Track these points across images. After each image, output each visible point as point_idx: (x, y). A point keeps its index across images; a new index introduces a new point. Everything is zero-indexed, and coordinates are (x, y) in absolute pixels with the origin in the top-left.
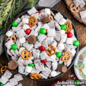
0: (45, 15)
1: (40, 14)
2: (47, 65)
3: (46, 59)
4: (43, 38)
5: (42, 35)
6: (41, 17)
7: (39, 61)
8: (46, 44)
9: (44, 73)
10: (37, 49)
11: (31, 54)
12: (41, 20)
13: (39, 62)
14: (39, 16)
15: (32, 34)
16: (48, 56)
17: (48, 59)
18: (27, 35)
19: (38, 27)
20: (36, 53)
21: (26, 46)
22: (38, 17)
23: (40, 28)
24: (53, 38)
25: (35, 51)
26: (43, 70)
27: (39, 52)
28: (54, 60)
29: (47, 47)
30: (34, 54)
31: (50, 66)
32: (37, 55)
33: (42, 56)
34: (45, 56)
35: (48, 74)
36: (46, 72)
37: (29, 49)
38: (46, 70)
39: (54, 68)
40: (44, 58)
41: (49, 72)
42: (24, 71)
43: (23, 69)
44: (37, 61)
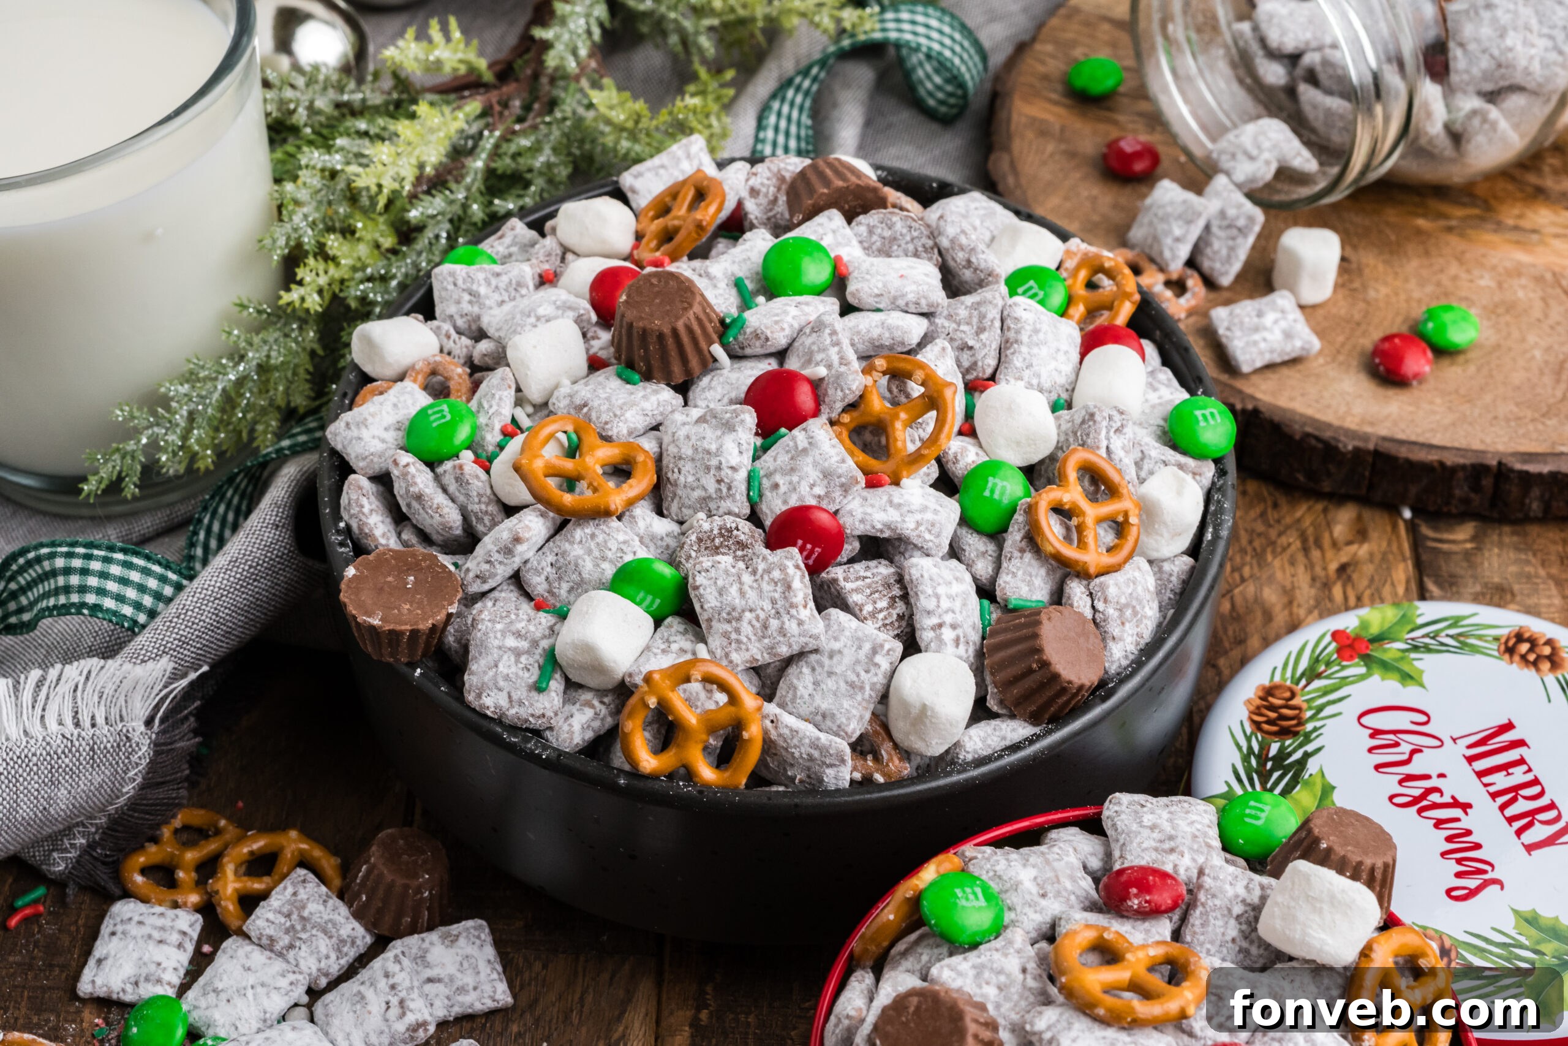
4: (791, 309)
5: (781, 301)
6: (775, 201)
8: (837, 344)
9: (804, 685)
14: (754, 182)
20: (710, 437)
22: (744, 194)
27: (742, 416)
28: (933, 525)
29: (843, 369)
30: (687, 467)
31: (881, 611)
32: (714, 462)
33: (778, 478)
34: (826, 464)
35: (862, 688)
36: (835, 659)
37: (618, 413)
38: (836, 639)
39: (940, 626)
40: (804, 489)
41: (878, 659)
42: (540, 667)
43: (535, 643)
44: (716, 532)
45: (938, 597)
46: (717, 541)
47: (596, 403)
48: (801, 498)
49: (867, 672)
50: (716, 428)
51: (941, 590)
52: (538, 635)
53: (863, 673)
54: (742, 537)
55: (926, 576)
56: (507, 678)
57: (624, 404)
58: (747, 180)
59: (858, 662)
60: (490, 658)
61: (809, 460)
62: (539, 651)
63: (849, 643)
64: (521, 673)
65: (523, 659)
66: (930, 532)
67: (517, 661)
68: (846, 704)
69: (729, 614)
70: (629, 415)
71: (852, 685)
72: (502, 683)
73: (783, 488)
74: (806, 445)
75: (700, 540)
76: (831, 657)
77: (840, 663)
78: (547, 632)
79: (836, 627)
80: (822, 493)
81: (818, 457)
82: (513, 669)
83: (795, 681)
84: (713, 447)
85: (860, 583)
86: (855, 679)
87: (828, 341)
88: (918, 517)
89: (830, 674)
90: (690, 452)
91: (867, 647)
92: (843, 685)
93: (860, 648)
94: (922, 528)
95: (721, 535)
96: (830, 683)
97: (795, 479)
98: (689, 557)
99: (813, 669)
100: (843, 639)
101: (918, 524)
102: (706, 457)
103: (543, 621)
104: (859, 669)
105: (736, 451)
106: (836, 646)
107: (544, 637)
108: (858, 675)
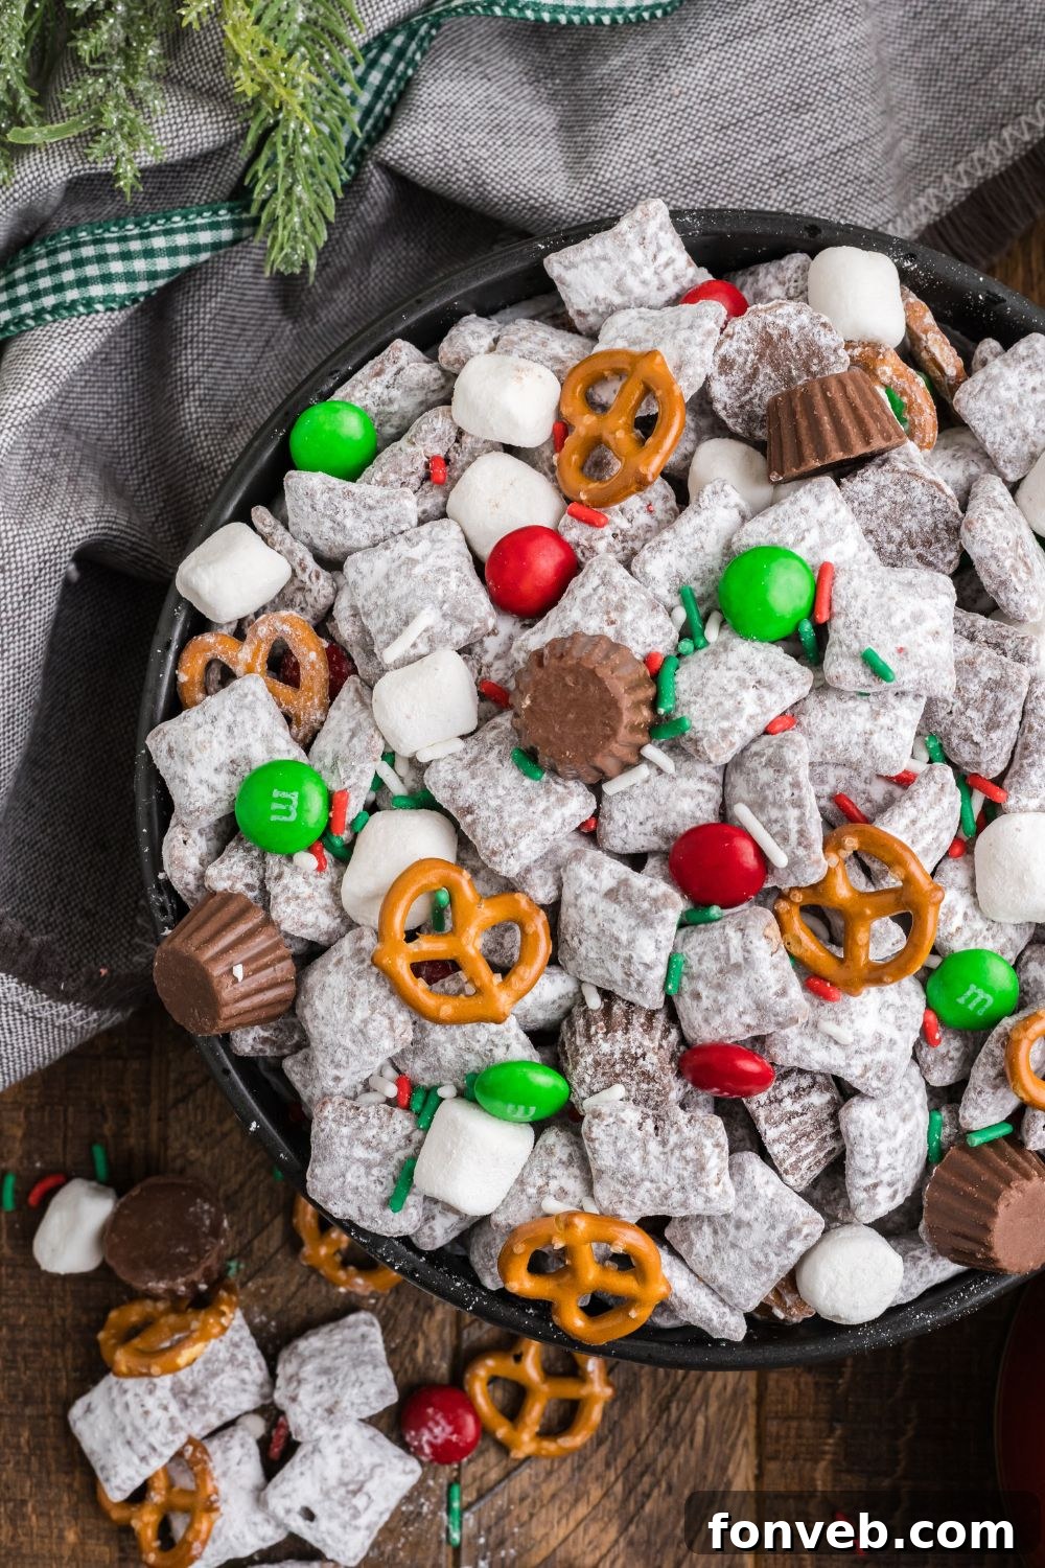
0: (825, 340)
1: (739, 325)
2: (770, 1134)
3: (760, 1040)
4: (749, 697)
5: (743, 649)
7: (653, 1047)
8: (798, 804)
9: (702, 1243)
10: (636, 861)
11: (539, 924)
12: (751, 418)
13: (651, 1063)
14: (729, 348)
15: (593, 625)
16: (796, 991)
17: (791, 1032)
18: (507, 626)
19: (688, 523)
20: (622, 924)
21: (469, 793)
22: (712, 369)
23: (713, 545)
24: (908, 716)
25: (611, 895)
26: (697, 1205)
27: (664, 912)
28: (884, 1069)
29: (801, 852)
30: (590, 943)
31: (807, 1156)
32: (623, 954)
33: (701, 986)
34: (762, 997)
35: (768, 1270)
36: (744, 1231)
37: (510, 841)
38: (747, 1207)
39: (875, 1186)
40: (731, 1013)
41: (792, 1244)
42: (395, 1180)
43: (388, 1155)
44: (617, 1056)
45: (877, 1156)
46: (618, 1068)
47: (484, 814)
48: (727, 1025)
49: (777, 1255)
50: (629, 915)
51: (882, 1148)
52: (392, 1146)
53: (772, 1257)
54: (649, 1068)
55: (866, 1134)
56: (356, 1190)
57: (520, 825)
58: (719, 345)
59: (768, 1243)
60: (335, 1167)
61: (742, 982)
62: (395, 1162)
63: (761, 1218)
64: (372, 1187)
65: (375, 1171)
66: (879, 1078)
67: (368, 1174)
68: (748, 1284)
69: (625, 1177)
70: (522, 846)
71: (758, 1264)
72: (350, 1196)
73: (706, 1003)
74: (741, 960)
75: (597, 1064)
76: (738, 1227)
77: (747, 1238)
78: (403, 1143)
79: (748, 1190)
80: (753, 1023)
81: (752, 983)
82: (363, 1182)
83: (693, 1235)
84: (624, 938)
85: (784, 1127)
86: (762, 1259)
87: (787, 795)
88: (867, 1058)
89: (734, 1246)
90: (594, 930)
91: (782, 1229)
92: (747, 1262)
93: (773, 1227)
94: (870, 1074)
95: (623, 1060)
96: (733, 1255)
97: (722, 999)
98: (582, 1081)
99: (715, 1232)
100: (755, 1208)
101: (866, 1068)
102: (615, 945)
103: (398, 1127)
104: (768, 1250)
105: (653, 946)
106: (747, 1215)
107: (399, 1148)
108: (766, 1256)
